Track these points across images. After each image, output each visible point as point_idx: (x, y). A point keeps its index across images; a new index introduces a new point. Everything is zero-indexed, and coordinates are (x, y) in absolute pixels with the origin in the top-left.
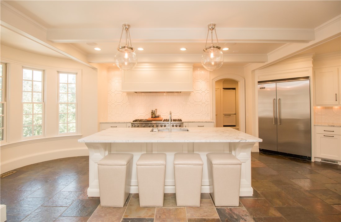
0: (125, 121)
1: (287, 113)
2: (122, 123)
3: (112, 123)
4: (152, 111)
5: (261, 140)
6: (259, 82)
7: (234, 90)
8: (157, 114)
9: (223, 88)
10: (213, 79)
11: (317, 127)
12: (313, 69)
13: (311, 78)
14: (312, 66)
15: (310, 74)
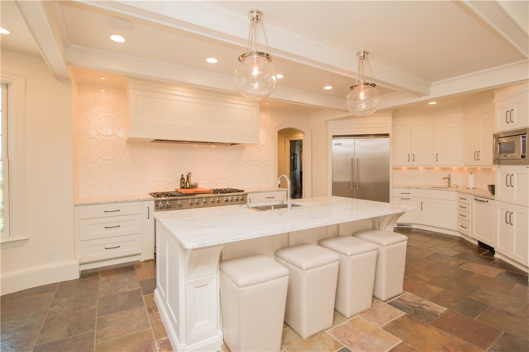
2: (133, 202)
3: (109, 203)
4: (182, 175)
6: (334, 136)
11: (395, 190)
13: (391, 136)
14: (392, 122)
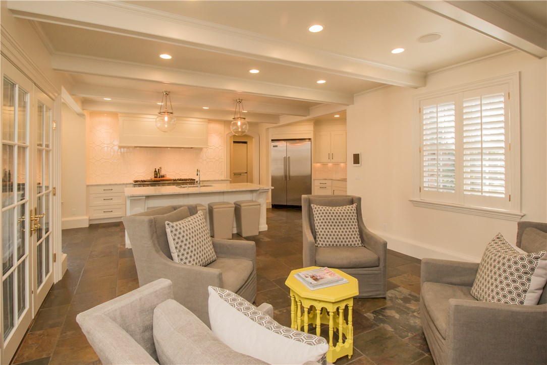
0: (125, 183)
1: (294, 171)
2: (120, 184)
3: (106, 185)
4: (155, 169)
5: (273, 188)
6: (272, 140)
7: (246, 145)
8: (162, 173)
9: (234, 142)
10: (227, 134)
11: (316, 181)
12: (314, 131)
13: (312, 140)
14: (313, 129)
15: (311, 136)
